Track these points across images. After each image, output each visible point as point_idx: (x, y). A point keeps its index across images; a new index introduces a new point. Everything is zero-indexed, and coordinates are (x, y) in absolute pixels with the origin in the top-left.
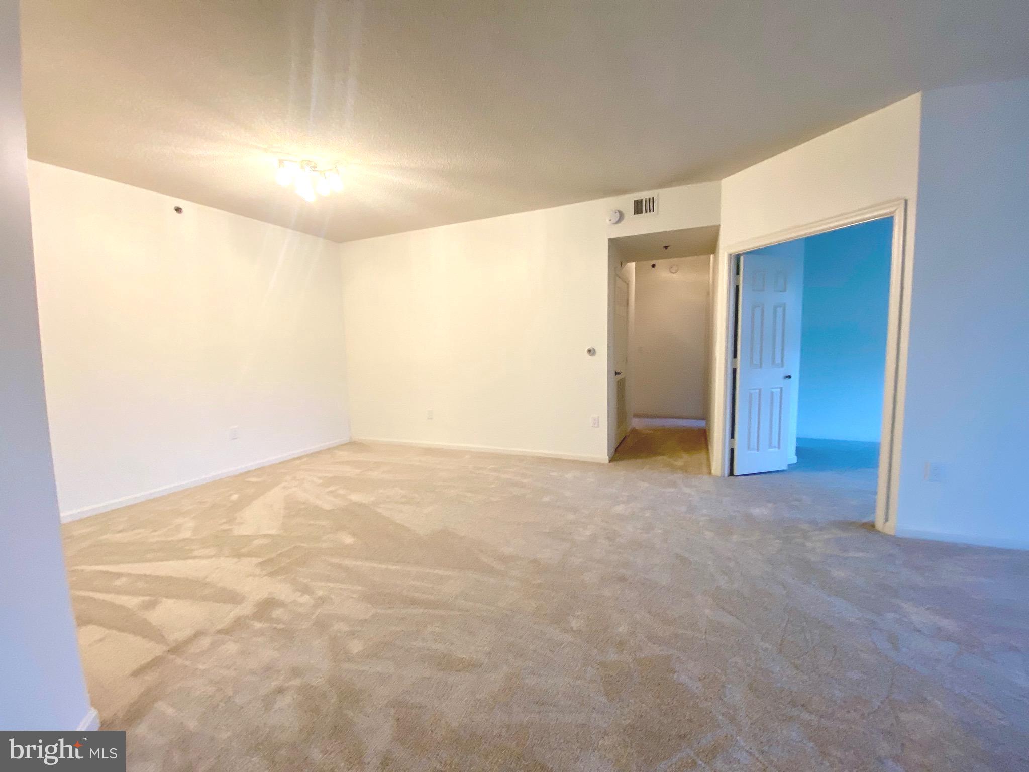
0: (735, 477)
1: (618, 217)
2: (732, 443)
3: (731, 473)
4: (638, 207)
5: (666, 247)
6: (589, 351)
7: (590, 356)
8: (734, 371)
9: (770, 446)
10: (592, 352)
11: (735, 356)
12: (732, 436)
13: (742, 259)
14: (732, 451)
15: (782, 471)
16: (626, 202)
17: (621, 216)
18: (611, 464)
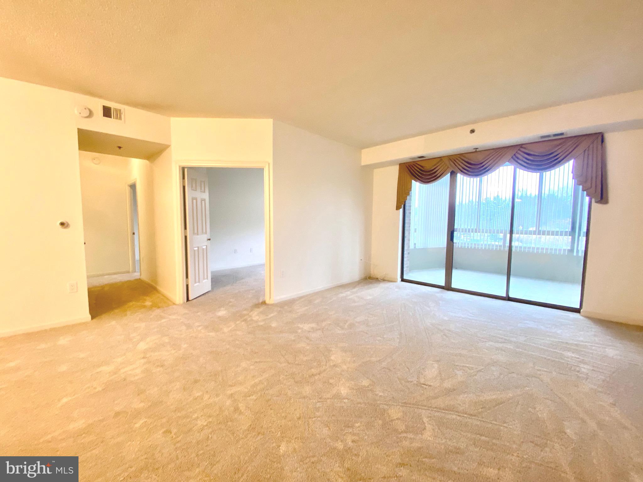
0: (191, 301)
1: (89, 114)
2: (187, 282)
3: (188, 299)
4: (107, 112)
5: (120, 147)
6: (62, 224)
7: (63, 229)
8: (186, 237)
9: (204, 279)
10: (66, 225)
11: (185, 228)
12: (187, 277)
13: (186, 170)
14: (187, 286)
15: (209, 291)
16: (97, 105)
17: (91, 114)
18: (94, 320)
